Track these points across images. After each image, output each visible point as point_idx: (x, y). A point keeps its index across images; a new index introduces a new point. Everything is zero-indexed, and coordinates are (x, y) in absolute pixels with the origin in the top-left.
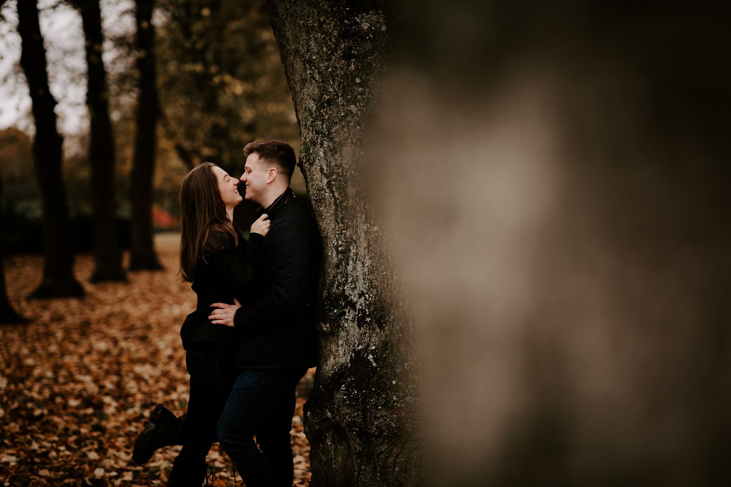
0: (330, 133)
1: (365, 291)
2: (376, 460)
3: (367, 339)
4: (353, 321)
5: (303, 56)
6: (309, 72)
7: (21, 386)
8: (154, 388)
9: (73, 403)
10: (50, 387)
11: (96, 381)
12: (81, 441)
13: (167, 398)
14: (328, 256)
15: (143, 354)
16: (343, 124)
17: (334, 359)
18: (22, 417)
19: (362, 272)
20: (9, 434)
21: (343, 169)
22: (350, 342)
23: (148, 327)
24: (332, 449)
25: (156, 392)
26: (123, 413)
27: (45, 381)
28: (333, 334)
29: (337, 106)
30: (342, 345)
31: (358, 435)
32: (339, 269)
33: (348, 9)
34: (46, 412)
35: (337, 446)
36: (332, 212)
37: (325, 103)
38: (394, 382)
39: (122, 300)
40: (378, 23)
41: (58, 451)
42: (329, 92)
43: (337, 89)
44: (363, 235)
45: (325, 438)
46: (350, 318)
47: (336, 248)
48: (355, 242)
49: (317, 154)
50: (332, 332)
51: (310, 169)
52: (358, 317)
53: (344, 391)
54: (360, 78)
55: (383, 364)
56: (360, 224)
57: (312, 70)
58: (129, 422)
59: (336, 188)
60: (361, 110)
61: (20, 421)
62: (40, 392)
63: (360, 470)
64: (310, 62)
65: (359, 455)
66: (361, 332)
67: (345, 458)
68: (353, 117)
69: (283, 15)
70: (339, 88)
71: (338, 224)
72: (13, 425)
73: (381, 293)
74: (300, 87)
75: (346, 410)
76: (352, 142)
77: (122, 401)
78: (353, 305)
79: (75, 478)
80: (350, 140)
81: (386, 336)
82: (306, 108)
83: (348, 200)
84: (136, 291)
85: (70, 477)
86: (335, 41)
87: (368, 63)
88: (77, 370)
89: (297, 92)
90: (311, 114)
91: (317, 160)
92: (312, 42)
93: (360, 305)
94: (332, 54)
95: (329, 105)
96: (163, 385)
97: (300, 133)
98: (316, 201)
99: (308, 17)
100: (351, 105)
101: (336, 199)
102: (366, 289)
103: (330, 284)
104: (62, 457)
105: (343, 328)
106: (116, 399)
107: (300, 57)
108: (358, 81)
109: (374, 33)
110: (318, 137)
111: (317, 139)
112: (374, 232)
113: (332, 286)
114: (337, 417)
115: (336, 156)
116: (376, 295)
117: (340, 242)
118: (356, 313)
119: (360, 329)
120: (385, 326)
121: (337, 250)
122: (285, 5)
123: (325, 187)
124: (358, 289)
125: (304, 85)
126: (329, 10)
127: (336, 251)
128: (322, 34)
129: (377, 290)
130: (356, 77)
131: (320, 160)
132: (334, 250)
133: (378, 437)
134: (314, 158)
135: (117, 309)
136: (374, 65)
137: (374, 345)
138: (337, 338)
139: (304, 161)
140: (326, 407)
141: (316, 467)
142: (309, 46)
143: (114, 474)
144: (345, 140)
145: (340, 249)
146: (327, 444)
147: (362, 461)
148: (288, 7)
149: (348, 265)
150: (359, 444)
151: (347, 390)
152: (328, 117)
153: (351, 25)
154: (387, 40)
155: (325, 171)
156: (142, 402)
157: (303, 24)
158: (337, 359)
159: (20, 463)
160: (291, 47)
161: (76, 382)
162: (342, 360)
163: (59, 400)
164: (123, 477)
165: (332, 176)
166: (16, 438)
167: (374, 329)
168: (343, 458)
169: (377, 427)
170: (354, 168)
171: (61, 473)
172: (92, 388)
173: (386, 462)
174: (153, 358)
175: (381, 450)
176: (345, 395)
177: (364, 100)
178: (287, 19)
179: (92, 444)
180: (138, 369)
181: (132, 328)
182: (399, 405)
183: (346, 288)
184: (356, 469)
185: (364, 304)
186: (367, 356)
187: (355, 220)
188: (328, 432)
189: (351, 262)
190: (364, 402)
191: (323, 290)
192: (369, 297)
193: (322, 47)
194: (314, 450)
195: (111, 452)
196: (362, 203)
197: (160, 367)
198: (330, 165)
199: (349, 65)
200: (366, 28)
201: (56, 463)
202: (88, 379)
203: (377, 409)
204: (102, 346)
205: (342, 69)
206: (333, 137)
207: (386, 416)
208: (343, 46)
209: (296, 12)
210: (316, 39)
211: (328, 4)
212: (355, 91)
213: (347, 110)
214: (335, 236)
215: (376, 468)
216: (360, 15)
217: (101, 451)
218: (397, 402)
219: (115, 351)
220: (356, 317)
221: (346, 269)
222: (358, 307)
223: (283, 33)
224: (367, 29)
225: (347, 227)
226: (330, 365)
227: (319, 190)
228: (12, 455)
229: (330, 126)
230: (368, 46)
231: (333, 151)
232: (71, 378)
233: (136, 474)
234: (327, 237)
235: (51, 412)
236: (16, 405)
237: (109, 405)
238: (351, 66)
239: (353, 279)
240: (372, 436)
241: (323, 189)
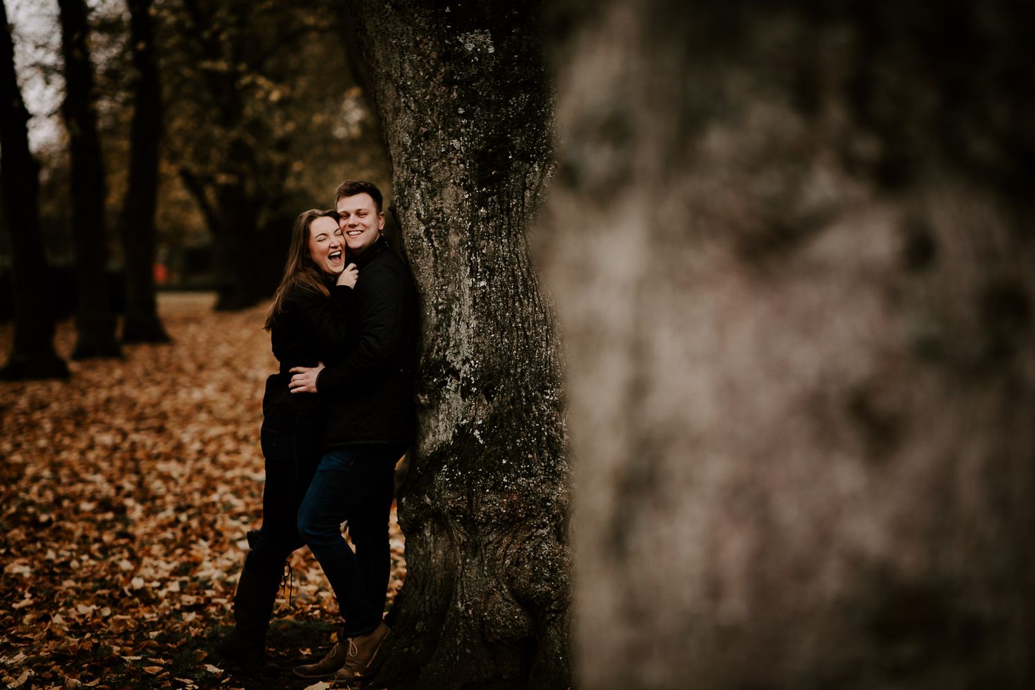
0: (428, 172)
1: (470, 357)
2: (483, 551)
3: (472, 413)
4: (456, 392)
5: (396, 81)
6: (403, 100)
7: (14, 488)
8: (187, 488)
9: (86, 506)
10: (52, 489)
11: (110, 481)
12: (106, 550)
13: (205, 500)
14: (427, 316)
15: (162, 448)
16: (444, 161)
17: (434, 436)
18: (24, 523)
19: (466, 335)
20: (13, 543)
21: (444, 213)
22: (453, 416)
23: (163, 416)
24: (431, 540)
25: (190, 493)
26: (152, 517)
27: (44, 482)
28: (433, 406)
29: (437, 140)
30: (443, 420)
31: (463, 523)
32: (439, 331)
33: (449, 27)
34: (53, 517)
35: (437, 538)
36: (431, 264)
37: (422, 136)
38: (504, 462)
39: (121, 382)
40: (485, 43)
41: (80, 561)
42: (427, 124)
43: (436, 120)
44: (467, 291)
45: (423, 528)
46: (453, 388)
47: (436, 306)
48: (458, 299)
49: (413, 197)
50: (431, 405)
51: (404, 214)
52: (462, 387)
53: (446, 472)
54: (464, 108)
55: (491, 440)
56: (463, 278)
57: (407, 97)
58: (163, 528)
59: (435, 236)
60: (465, 145)
61: (23, 528)
62: (40, 494)
63: (464, 563)
64: (404, 88)
65: (464, 546)
66: (465, 404)
67: (446, 550)
68: (456, 153)
69: (371, 33)
70: (439, 119)
71: (438, 278)
72: (16, 531)
73: (489, 358)
74: (393, 117)
75: (449, 495)
76: (454, 183)
77: (149, 504)
78: (455, 373)
79: (109, 589)
80: (452, 181)
81: (494, 408)
82: (399, 142)
83: (449, 250)
84: (138, 370)
85: (103, 588)
86: (434, 64)
87: (472, 90)
88: (82, 469)
89: (389, 124)
90: (406, 150)
91: (413, 204)
92: (406, 65)
93: (465, 373)
94: (430, 79)
95: (427, 139)
96: (198, 484)
97: (392, 172)
98: (412, 251)
99: (401, 36)
100: (454, 139)
101: (435, 249)
102: (471, 354)
103: (428, 349)
104: (87, 567)
105: (444, 400)
106: (141, 501)
107: (392, 83)
108: (461, 111)
109: (480, 55)
110: (413, 177)
111: (412, 179)
112: (480, 288)
113: (430, 350)
114: (438, 503)
115: (435, 199)
116: (483, 361)
117: (440, 300)
118: (460, 383)
119: (465, 401)
120: (494, 397)
121: (437, 309)
122: (375, 21)
123: (422, 235)
124: (462, 354)
125: (397, 115)
126: (427, 27)
127: (435, 310)
128: (419, 55)
129: (484, 355)
130: (459, 106)
131: (416, 203)
132: (433, 309)
133: (485, 525)
134: (409, 201)
135: (116, 392)
136: (480, 93)
137: (480, 419)
138: (437, 411)
139: (398, 205)
140: (425, 492)
141: (412, 562)
142: (402, 70)
143: (156, 584)
144: (446, 180)
145: (440, 308)
146: (425, 535)
147: (467, 554)
148: (378, 24)
149: (450, 326)
150: (463, 534)
151: (449, 471)
152: (426, 153)
153: (453, 46)
154: (495, 63)
155: (423, 217)
156: (175, 505)
157: (396, 43)
158: (437, 436)
159: (37, 574)
160: (382, 71)
161: (84, 481)
162: (443, 437)
163: (66, 503)
164: (167, 587)
165: (430, 222)
166: (24, 546)
167: (480, 401)
168: (444, 552)
169: (484, 513)
170: (457, 212)
171: (91, 584)
172: (107, 490)
173: (495, 554)
174: (178, 453)
175: (488, 540)
176: (447, 477)
177: (468, 134)
178: (376, 37)
179: (121, 552)
180: (162, 466)
181: (140, 418)
182: (510, 488)
183: (447, 353)
184: (460, 562)
185: (469, 372)
186: (473, 431)
187: (457, 274)
188: (427, 521)
189: (453, 323)
190: (470, 485)
191: (420, 356)
192: (475, 364)
193: (418, 71)
194: (410, 543)
195: (146, 560)
196: (466, 254)
197: (189, 463)
198: (428, 209)
199: (450, 93)
200: (470, 49)
201: (81, 574)
202: (99, 478)
203: (484, 493)
204: (107, 439)
205: (442, 97)
206: (432, 177)
207: (495, 501)
208: (443, 71)
209: (387, 29)
210: (411, 61)
211: (425, 21)
212: (458, 123)
213: (449, 145)
214: (434, 293)
215: (482, 561)
216: (463, 34)
217: (133, 558)
218: (507, 484)
219: (126, 445)
220: (460, 387)
221: (447, 330)
222: (462, 375)
223: (372, 53)
224: (472, 51)
225: (448, 282)
226: (429, 444)
227: (416, 239)
228: (24, 565)
229: (428, 163)
230: (474, 71)
231: (432, 193)
232: (75, 477)
233: (183, 584)
234: (424, 294)
235: (60, 517)
236: (13, 510)
237: (133, 509)
238: (452, 94)
239: (456, 342)
240: (479, 524)
241: (420, 237)
